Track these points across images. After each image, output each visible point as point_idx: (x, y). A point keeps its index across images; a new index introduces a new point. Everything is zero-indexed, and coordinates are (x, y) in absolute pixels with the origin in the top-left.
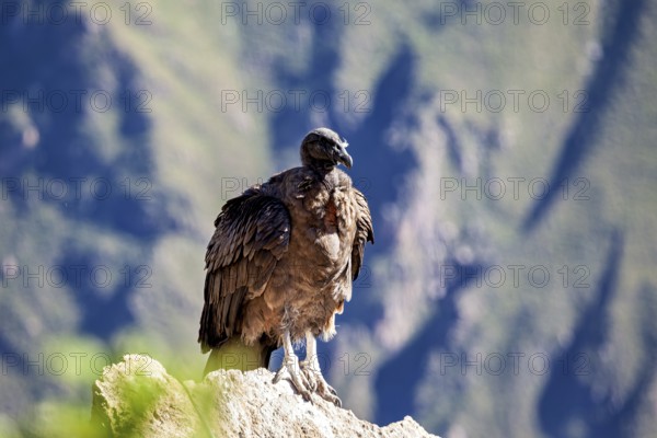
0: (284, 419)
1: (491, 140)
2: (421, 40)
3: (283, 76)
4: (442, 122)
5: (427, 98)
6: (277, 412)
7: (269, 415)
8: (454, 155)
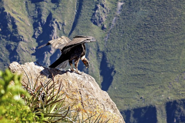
0: (36, 69)
1: (63, 24)
2: (52, 12)
3: (34, 18)
4: (56, 22)
5: (54, 20)
6: (35, 68)
7: (34, 68)
8: (59, 27)
